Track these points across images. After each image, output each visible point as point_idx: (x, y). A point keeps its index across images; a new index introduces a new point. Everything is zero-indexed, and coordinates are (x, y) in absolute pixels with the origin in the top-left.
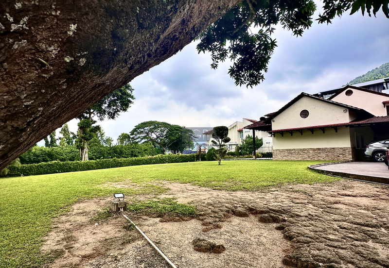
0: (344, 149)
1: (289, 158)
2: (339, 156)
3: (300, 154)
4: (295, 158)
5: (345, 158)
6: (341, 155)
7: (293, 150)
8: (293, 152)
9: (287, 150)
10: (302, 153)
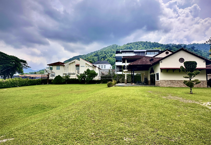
0: (203, 81)
1: (172, 85)
2: (200, 85)
3: (179, 83)
4: (175, 86)
5: (203, 86)
6: (202, 85)
7: (174, 81)
8: (174, 82)
9: (170, 81)
10: (180, 83)
